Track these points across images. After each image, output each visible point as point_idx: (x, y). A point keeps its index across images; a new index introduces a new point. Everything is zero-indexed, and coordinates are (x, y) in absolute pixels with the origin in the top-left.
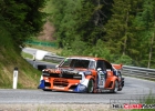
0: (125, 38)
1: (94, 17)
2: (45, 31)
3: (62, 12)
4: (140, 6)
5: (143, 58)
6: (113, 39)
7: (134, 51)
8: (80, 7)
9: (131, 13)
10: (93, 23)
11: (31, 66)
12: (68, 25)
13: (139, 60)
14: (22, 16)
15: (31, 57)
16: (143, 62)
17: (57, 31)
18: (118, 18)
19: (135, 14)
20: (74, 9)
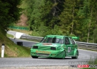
0: (72, 24)
1: (52, 11)
2: (21, 20)
3: (32, 8)
4: (82, 3)
5: (84, 36)
6: (65, 24)
7: (78, 32)
8: (44, 4)
9: (76, 8)
10: (52, 15)
11: (13, 42)
12: (36, 16)
13: (81, 37)
14: (7, 11)
15: (13, 36)
16: (84, 38)
17: (29, 20)
18: (68, 11)
19: (78, 8)
20: (40, 6)
